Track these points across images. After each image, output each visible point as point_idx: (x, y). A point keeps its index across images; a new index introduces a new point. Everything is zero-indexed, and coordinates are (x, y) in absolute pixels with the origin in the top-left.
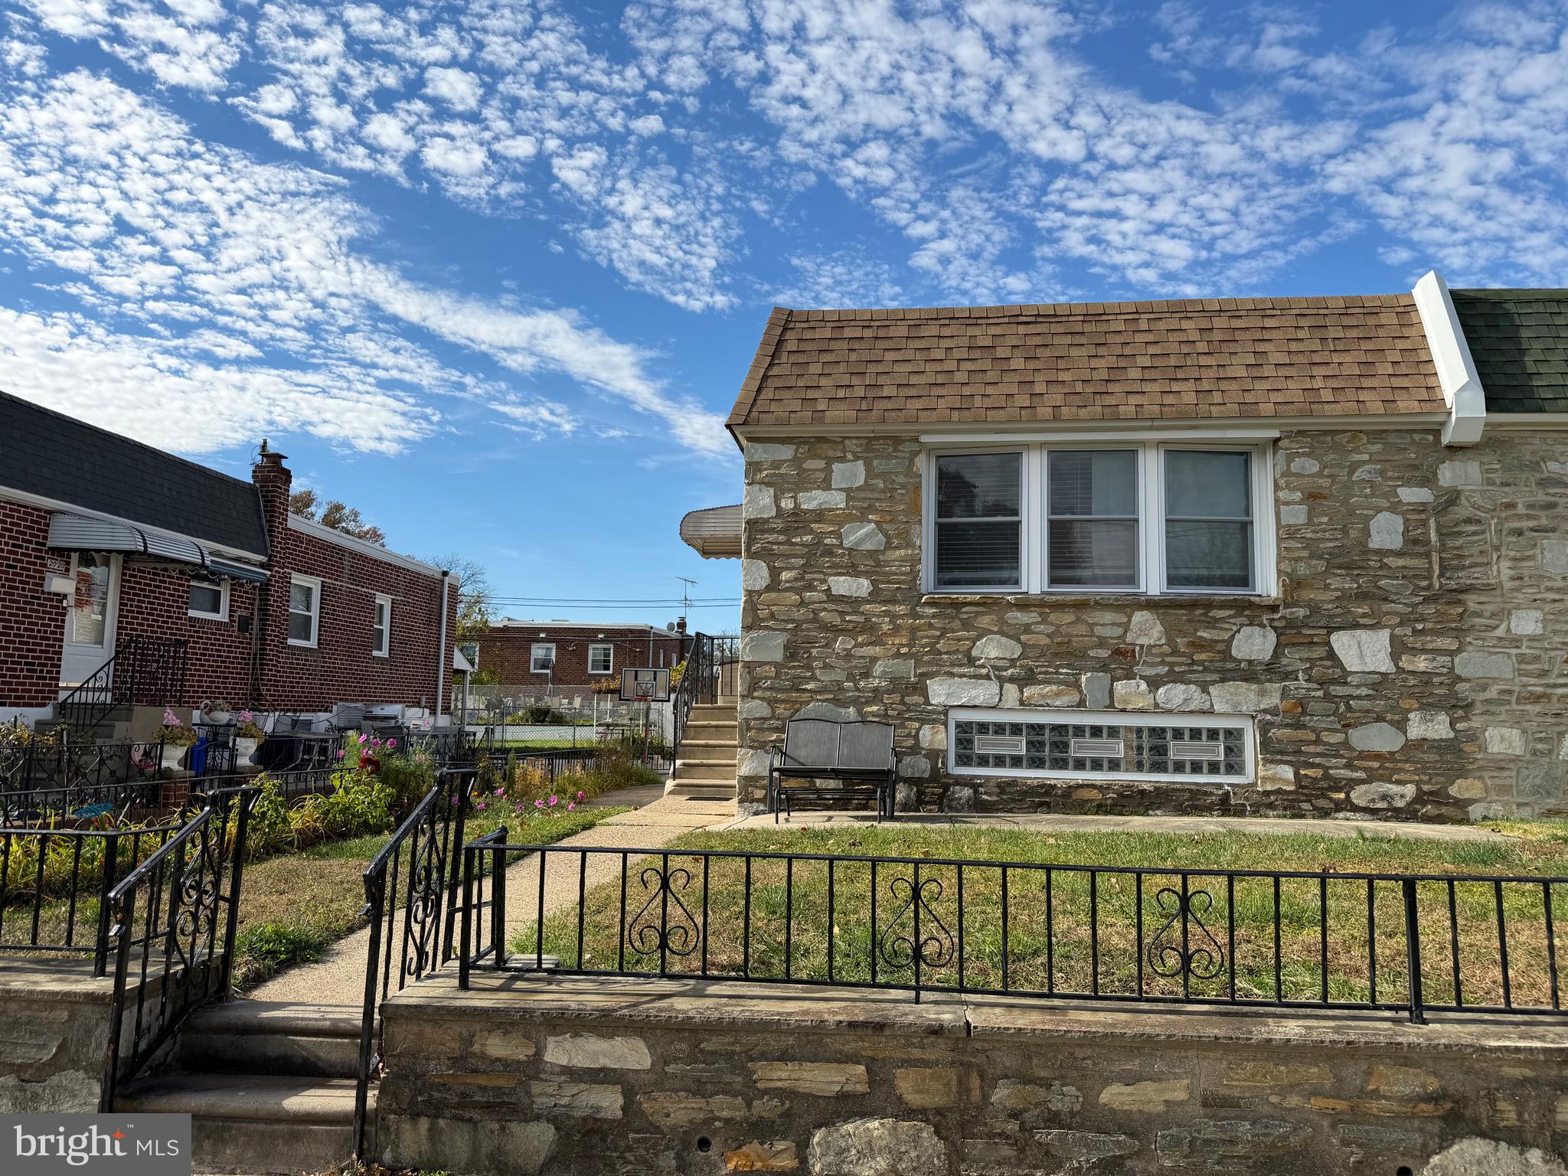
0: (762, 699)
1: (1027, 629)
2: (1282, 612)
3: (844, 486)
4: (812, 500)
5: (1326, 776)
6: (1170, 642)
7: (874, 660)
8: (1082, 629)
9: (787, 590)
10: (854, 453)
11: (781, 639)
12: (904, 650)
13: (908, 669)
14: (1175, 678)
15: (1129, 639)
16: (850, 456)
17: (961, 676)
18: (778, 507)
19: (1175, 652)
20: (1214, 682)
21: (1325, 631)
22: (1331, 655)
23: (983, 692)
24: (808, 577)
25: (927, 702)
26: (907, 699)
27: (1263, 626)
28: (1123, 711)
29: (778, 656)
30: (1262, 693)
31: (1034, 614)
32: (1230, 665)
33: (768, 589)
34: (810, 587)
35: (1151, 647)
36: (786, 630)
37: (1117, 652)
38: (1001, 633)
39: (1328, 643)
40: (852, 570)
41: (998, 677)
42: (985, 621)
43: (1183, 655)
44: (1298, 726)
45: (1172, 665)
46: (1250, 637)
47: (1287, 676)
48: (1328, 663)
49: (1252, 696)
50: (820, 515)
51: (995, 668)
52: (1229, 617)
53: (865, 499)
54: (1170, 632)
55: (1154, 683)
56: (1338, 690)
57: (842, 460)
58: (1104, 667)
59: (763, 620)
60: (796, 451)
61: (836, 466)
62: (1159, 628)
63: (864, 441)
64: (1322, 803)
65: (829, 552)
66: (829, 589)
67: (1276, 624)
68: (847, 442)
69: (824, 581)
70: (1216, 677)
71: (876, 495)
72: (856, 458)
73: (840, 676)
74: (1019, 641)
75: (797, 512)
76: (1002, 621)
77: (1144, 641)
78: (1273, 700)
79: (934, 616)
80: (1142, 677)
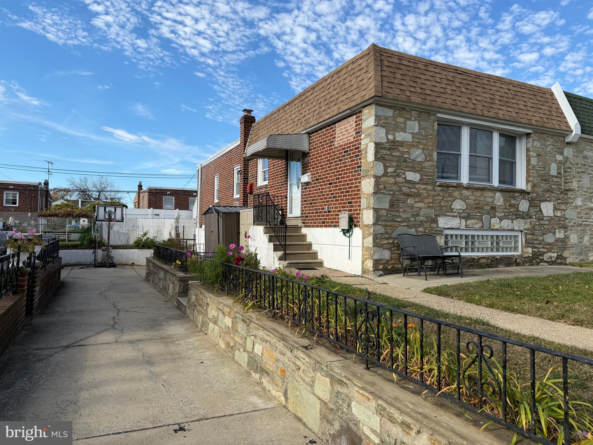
0: (381, 225)
1: (468, 198)
2: (531, 195)
3: (411, 131)
4: (400, 136)
5: (539, 251)
6: (505, 204)
7: (421, 208)
8: (482, 198)
9: (390, 176)
10: (415, 117)
11: (388, 198)
12: (431, 205)
13: (432, 213)
14: (505, 217)
15: (495, 203)
16: (413, 119)
17: (449, 216)
18: (387, 138)
19: (505, 208)
20: (515, 219)
21: (539, 202)
22: (541, 210)
23: (455, 222)
24: (398, 171)
25: (438, 227)
26: (432, 225)
27: (526, 199)
28: (493, 230)
29: (387, 206)
30: (526, 223)
31: (470, 192)
32: (518, 213)
33: (384, 175)
34: (398, 176)
35: (500, 206)
36: (390, 194)
37: (492, 208)
38: (460, 199)
39: (540, 206)
40: (413, 170)
41: (460, 217)
42: (456, 194)
43: (507, 209)
44: (533, 234)
45: (505, 212)
46: (523, 203)
47: (531, 217)
48: (540, 213)
49: (523, 224)
50: (402, 144)
51: (459, 213)
52: (518, 196)
53: (418, 138)
54: (505, 200)
55: (501, 219)
56: (542, 222)
57: (410, 119)
58: (488, 214)
59: (381, 190)
60: (394, 113)
61: (408, 122)
62: (502, 199)
63: (418, 113)
64: (538, 260)
65: (405, 161)
66: (405, 177)
67: (529, 199)
68: (412, 112)
69: (404, 174)
70: (514, 217)
71: (422, 137)
72: (415, 120)
73: (409, 215)
74: (465, 202)
75: (394, 142)
76: (461, 194)
77: (498, 204)
78: (528, 226)
79: (441, 191)
80: (498, 217)
